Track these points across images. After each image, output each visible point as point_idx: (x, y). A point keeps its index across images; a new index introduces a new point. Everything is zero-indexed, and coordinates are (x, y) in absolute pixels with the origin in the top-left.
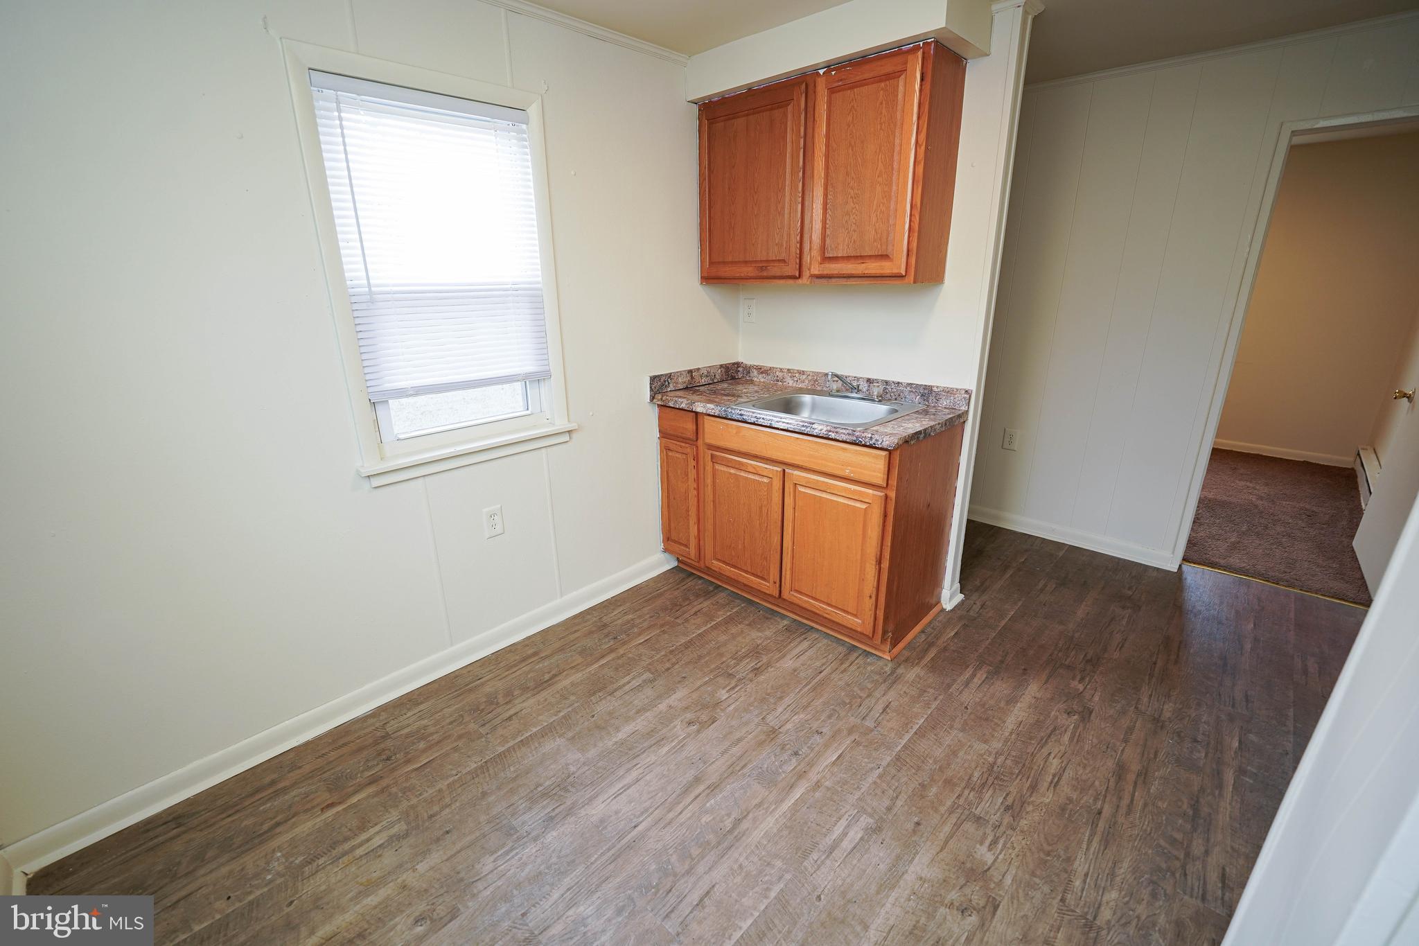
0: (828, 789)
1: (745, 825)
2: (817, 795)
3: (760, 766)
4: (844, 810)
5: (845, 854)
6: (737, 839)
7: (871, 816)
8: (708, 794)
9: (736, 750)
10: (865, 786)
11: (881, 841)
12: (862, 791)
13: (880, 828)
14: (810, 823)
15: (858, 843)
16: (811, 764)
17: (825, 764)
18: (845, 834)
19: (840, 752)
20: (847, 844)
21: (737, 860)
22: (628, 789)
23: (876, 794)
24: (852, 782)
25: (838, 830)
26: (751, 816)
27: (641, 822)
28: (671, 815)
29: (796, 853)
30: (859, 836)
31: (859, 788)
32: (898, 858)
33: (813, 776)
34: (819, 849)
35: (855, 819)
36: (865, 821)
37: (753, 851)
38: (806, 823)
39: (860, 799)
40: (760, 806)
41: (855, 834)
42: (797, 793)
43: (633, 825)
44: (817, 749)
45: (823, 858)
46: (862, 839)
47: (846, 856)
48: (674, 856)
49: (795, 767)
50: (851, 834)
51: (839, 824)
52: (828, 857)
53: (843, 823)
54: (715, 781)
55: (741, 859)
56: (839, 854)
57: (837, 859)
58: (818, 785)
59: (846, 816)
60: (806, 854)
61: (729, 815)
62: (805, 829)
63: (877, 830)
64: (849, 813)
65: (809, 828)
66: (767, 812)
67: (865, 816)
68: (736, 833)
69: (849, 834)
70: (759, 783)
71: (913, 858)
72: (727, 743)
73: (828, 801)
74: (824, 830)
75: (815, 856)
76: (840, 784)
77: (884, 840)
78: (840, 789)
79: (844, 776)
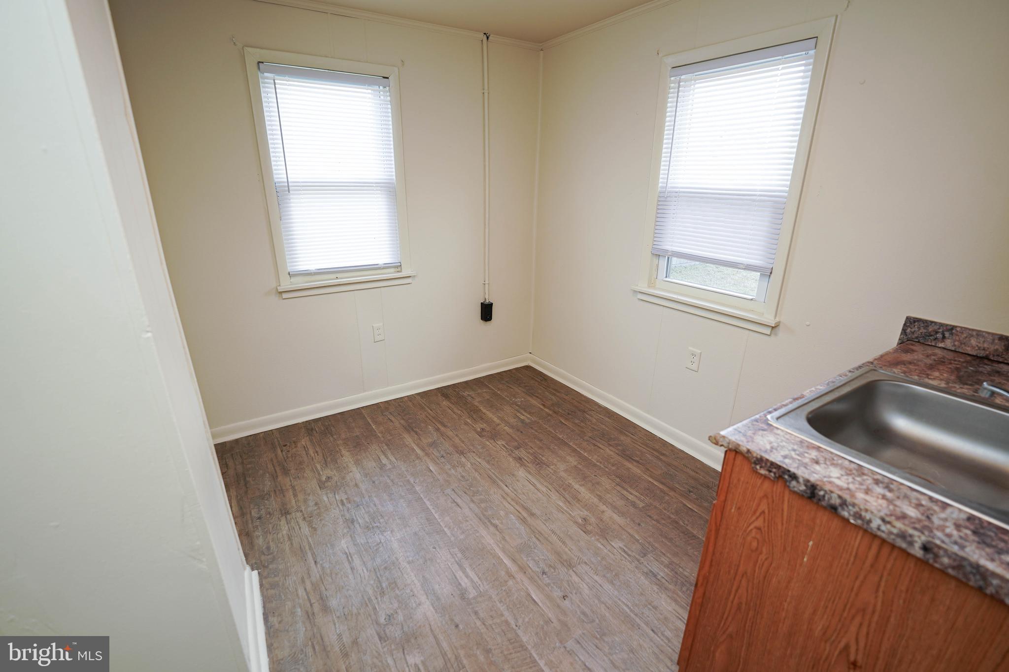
0: (506, 582)
1: (492, 529)
2: (503, 573)
3: (537, 548)
4: (485, 583)
5: (454, 571)
6: (484, 523)
7: (474, 598)
8: (519, 517)
9: (554, 538)
10: (502, 608)
11: (454, 595)
12: (497, 602)
13: (464, 599)
14: (482, 560)
15: (458, 580)
16: (531, 579)
17: (529, 588)
18: (467, 576)
19: (540, 604)
20: (460, 574)
21: (471, 520)
22: (534, 486)
23: (491, 611)
24: (508, 600)
25: (472, 574)
26: (498, 533)
27: (509, 488)
28: (509, 499)
29: (464, 547)
30: (463, 584)
31: (501, 602)
32: (438, 599)
33: (519, 576)
34: (462, 559)
35: (476, 587)
36: (472, 593)
37: (474, 528)
38: (483, 558)
39: (490, 598)
40: (503, 539)
41: (465, 582)
42: (507, 561)
43: (507, 485)
44: (546, 588)
45: (457, 559)
46: (460, 584)
47: (452, 571)
48: (484, 497)
49: (531, 569)
50: (466, 580)
51: (476, 576)
52: (456, 561)
53: (476, 579)
54: (529, 522)
55: (471, 522)
56: (455, 567)
57: (453, 565)
58: (511, 576)
59: (480, 583)
60: (462, 552)
61: (502, 523)
62: (479, 557)
63: (463, 596)
64: (481, 585)
65: (479, 559)
66: (498, 541)
67: (476, 594)
68: (488, 524)
69: (466, 579)
70: (522, 543)
71: (434, 608)
72: (562, 535)
73: (495, 577)
74: (474, 567)
75: (459, 555)
76: (508, 591)
77: (454, 596)
78: (504, 588)
79: (515, 597)
